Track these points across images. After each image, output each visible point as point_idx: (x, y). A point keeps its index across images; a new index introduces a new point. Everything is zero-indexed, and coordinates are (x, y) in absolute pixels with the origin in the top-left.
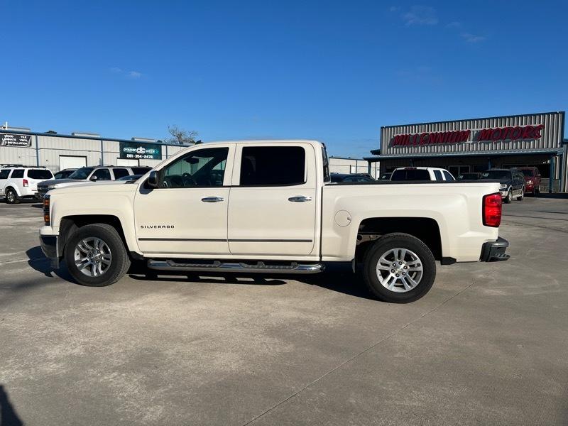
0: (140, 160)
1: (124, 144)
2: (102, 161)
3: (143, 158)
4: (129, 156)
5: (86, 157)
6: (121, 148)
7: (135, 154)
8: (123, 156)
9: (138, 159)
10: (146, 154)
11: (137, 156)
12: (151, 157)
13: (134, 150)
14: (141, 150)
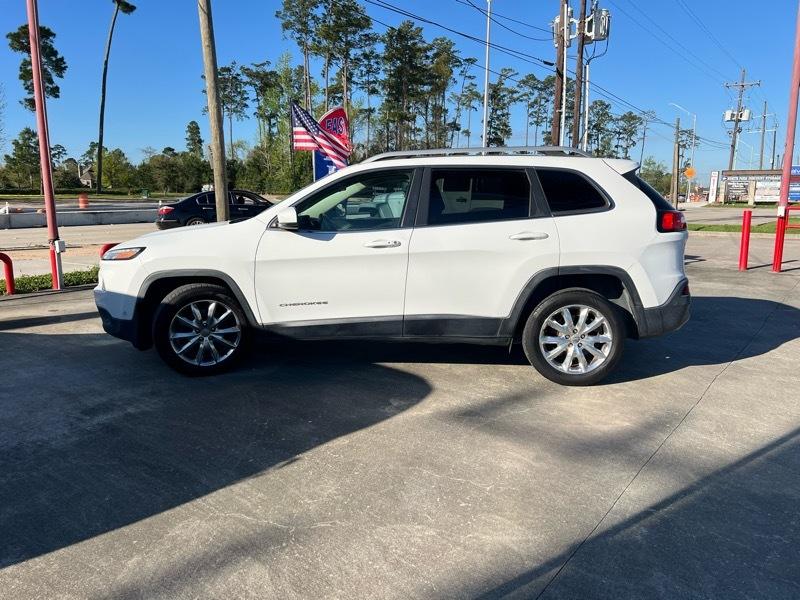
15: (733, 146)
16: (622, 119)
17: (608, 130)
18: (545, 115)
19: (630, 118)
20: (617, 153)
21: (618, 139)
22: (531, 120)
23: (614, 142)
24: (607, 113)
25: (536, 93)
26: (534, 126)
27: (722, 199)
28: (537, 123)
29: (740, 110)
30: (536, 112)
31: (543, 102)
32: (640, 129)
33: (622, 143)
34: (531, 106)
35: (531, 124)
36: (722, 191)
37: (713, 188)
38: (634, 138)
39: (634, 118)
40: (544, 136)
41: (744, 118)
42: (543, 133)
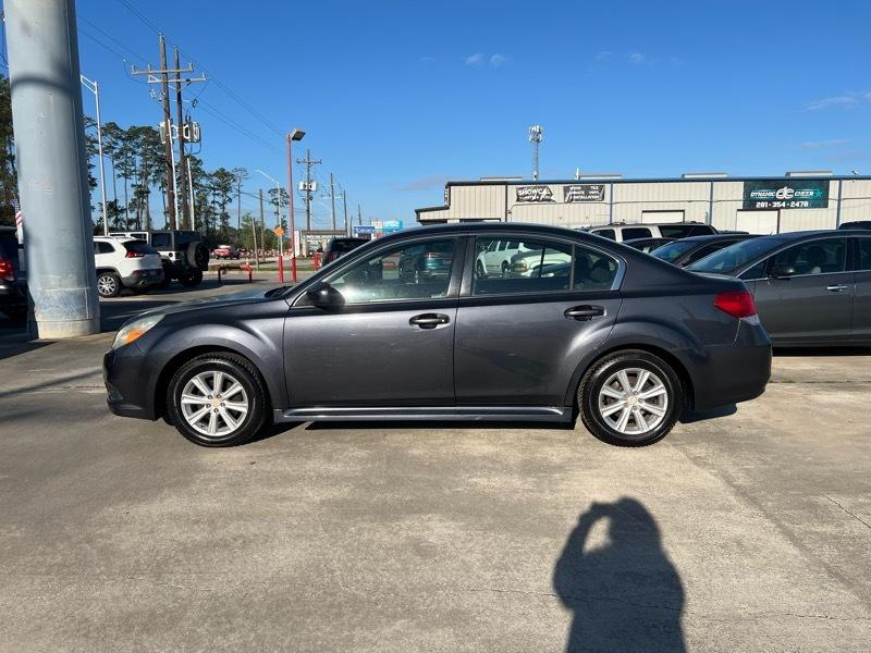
0: (782, 210)
1: (752, 184)
2: (710, 216)
3: (787, 207)
4: (758, 205)
5: (683, 211)
6: (747, 193)
7: (771, 200)
8: (750, 205)
9: (778, 209)
10: (795, 199)
11: (776, 204)
12: (806, 204)
13: (771, 194)
14: (785, 192)
15: (308, 211)
16: (215, 175)
17: (202, 186)
18: (133, 168)
19: (222, 174)
20: (213, 208)
21: (214, 194)
22: (118, 172)
23: (210, 198)
24: (199, 169)
25: (120, 143)
26: (123, 178)
27: (305, 254)
28: (126, 176)
29: (310, 181)
30: (122, 164)
31: (129, 155)
32: (234, 185)
33: (217, 199)
34: (117, 157)
35: (119, 176)
36: (304, 246)
37: (297, 244)
38: (229, 194)
39: (227, 175)
40: (134, 190)
41: (313, 188)
42: (133, 186)
